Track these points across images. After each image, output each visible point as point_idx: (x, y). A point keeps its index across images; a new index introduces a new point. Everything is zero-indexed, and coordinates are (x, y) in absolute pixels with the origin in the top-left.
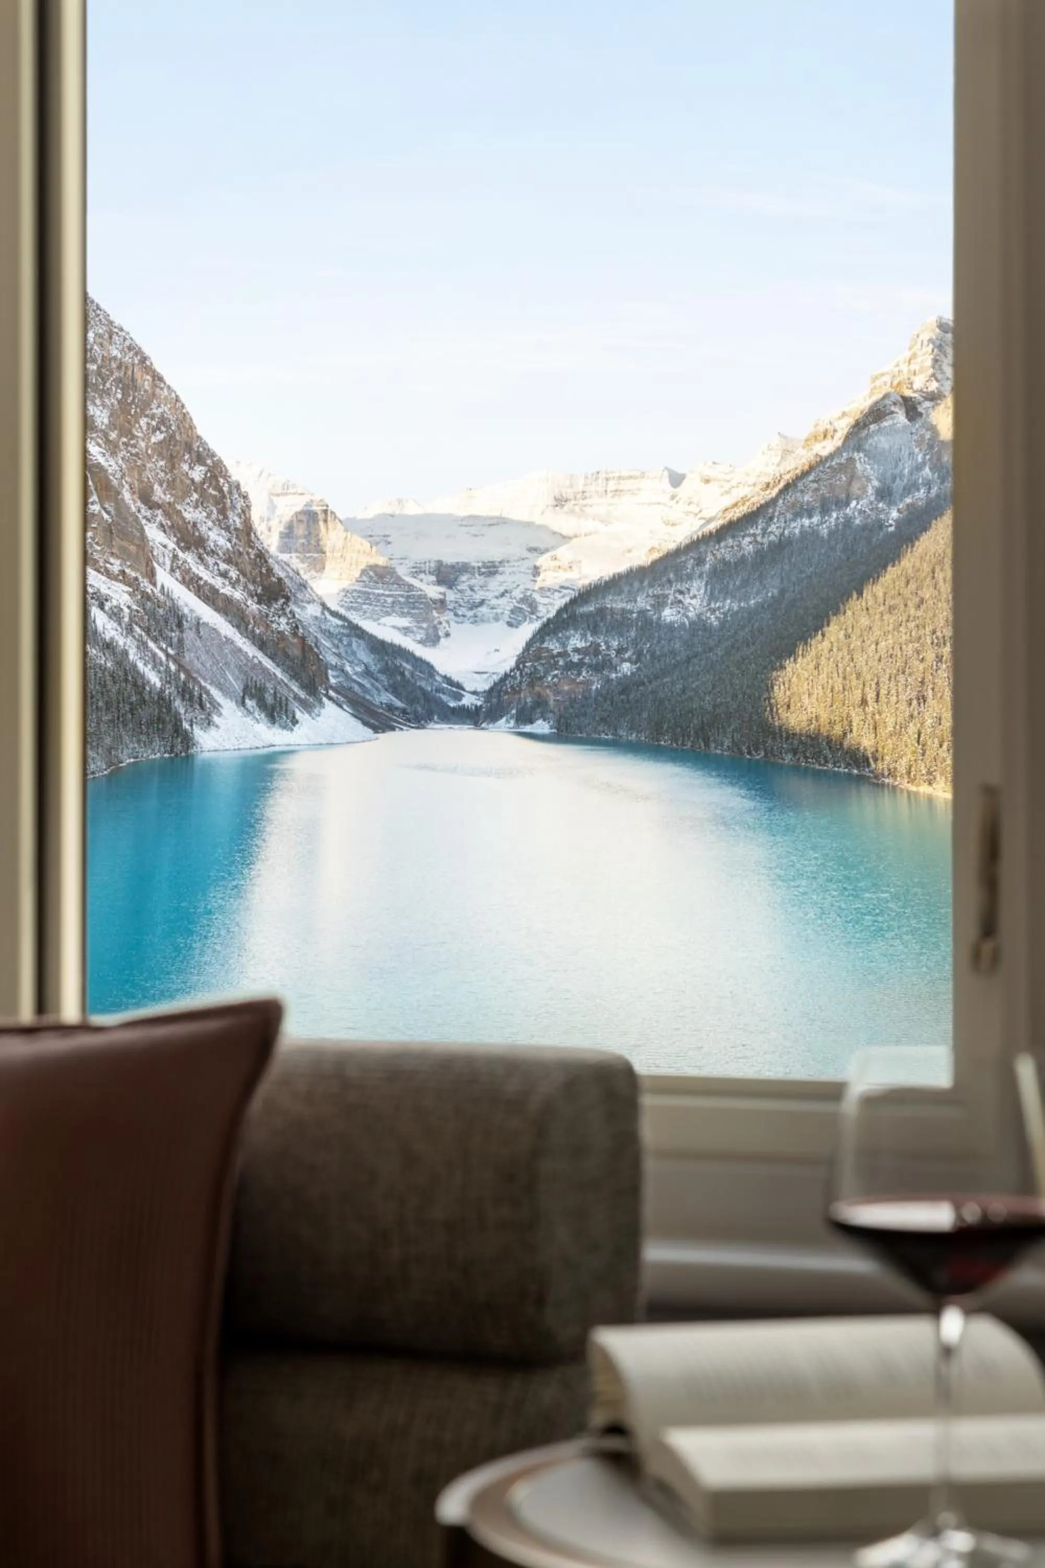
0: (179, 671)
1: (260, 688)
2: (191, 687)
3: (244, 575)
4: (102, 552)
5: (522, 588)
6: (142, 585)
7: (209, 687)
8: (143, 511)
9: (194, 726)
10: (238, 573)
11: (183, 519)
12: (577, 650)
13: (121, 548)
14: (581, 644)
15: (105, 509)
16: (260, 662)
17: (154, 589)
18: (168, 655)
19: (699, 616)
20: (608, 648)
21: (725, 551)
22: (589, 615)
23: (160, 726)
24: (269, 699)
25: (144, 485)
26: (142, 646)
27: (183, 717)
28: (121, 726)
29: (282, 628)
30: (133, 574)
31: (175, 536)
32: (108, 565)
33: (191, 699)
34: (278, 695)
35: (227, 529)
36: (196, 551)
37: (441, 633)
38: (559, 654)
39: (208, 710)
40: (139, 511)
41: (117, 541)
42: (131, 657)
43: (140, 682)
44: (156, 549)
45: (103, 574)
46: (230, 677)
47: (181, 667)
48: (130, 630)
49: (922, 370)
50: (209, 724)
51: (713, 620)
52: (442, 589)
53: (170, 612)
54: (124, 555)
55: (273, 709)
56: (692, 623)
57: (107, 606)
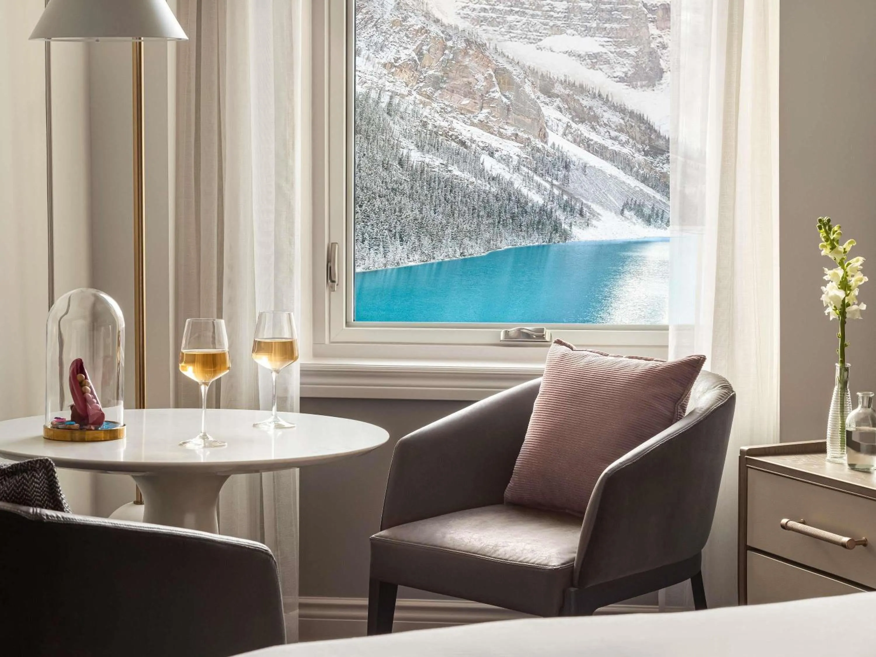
0: (562, 194)
1: (639, 205)
2: (573, 203)
3: (633, 139)
4: (498, 122)
6: (533, 143)
7: (589, 204)
8: (541, 98)
9: (573, 227)
10: (628, 137)
11: (581, 105)
13: (515, 120)
15: (504, 96)
16: (641, 190)
17: (545, 146)
18: (552, 185)
23: (540, 227)
24: (647, 211)
25: (546, 82)
26: (527, 179)
27: (563, 222)
28: (501, 227)
30: (526, 136)
31: (571, 114)
32: (501, 130)
33: (572, 210)
34: (656, 209)
36: (589, 124)
39: (588, 217)
40: (538, 98)
41: (512, 116)
42: (516, 186)
43: (522, 200)
44: (551, 121)
45: (496, 135)
46: (612, 198)
47: (564, 192)
48: (517, 170)
50: (588, 225)
53: (559, 159)
54: (518, 123)
55: (650, 217)
57: (497, 155)
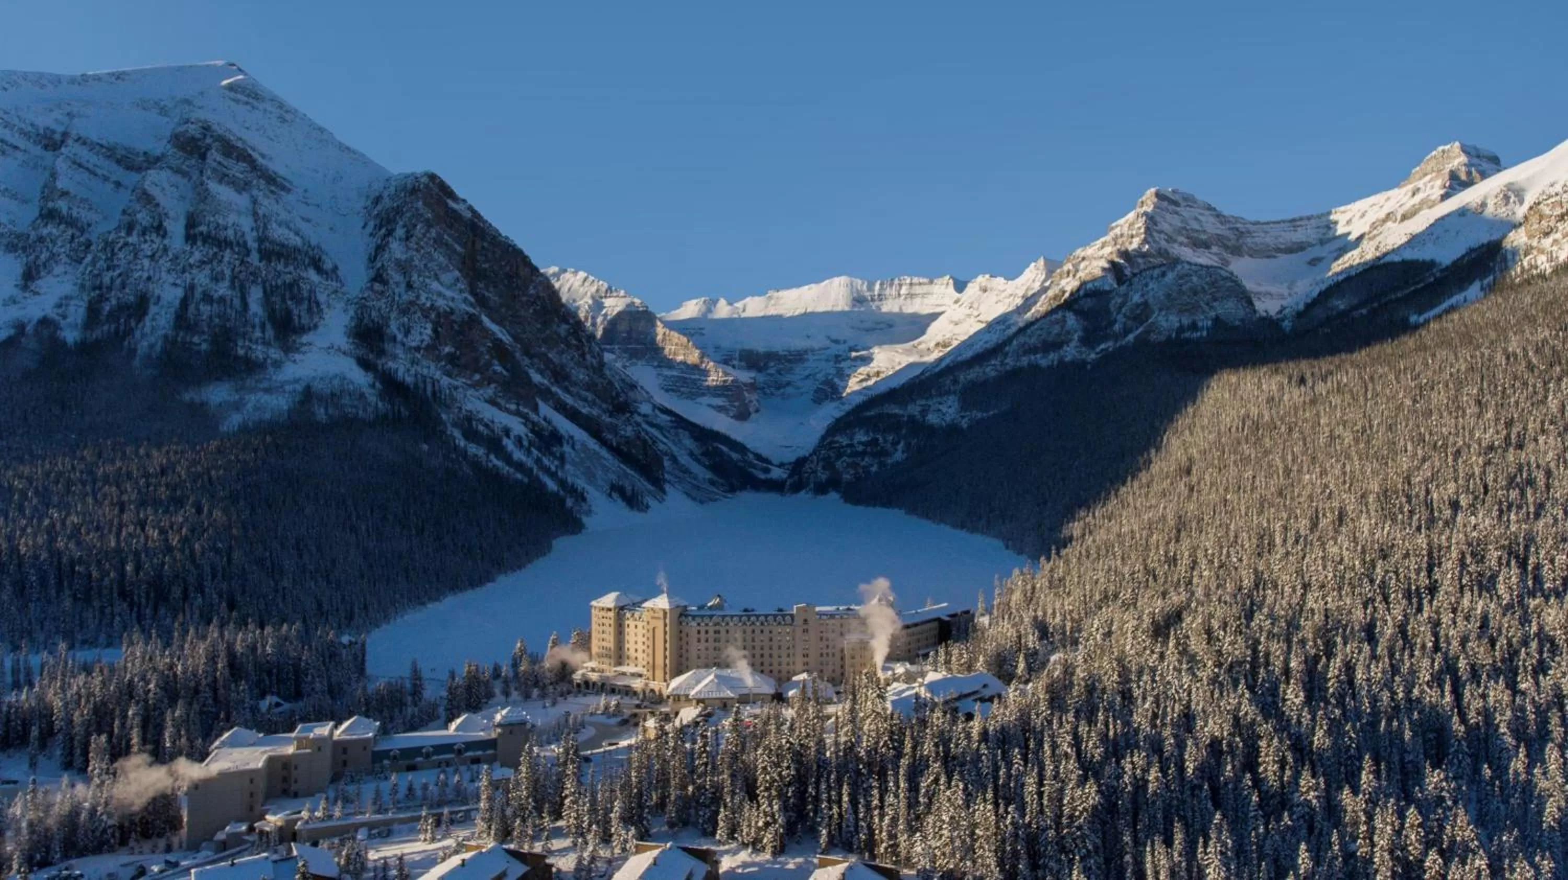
1: (621, 487)
3: (599, 398)
5: (823, 373)
6: (531, 417)
8: (527, 362)
10: (595, 397)
11: (554, 363)
12: (860, 443)
14: (864, 439)
17: (539, 419)
19: (953, 420)
20: (886, 441)
21: (973, 374)
22: (872, 417)
24: (629, 493)
26: (539, 462)
27: (574, 510)
29: (628, 434)
30: (525, 409)
33: (577, 497)
34: (634, 490)
35: (587, 368)
36: (563, 384)
37: (751, 410)
38: (848, 446)
39: (589, 503)
40: (525, 363)
42: (534, 472)
43: (543, 490)
48: (529, 453)
49: (1138, 235)
51: (964, 424)
52: (753, 374)
53: (551, 433)
55: (631, 499)
56: (948, 426)
